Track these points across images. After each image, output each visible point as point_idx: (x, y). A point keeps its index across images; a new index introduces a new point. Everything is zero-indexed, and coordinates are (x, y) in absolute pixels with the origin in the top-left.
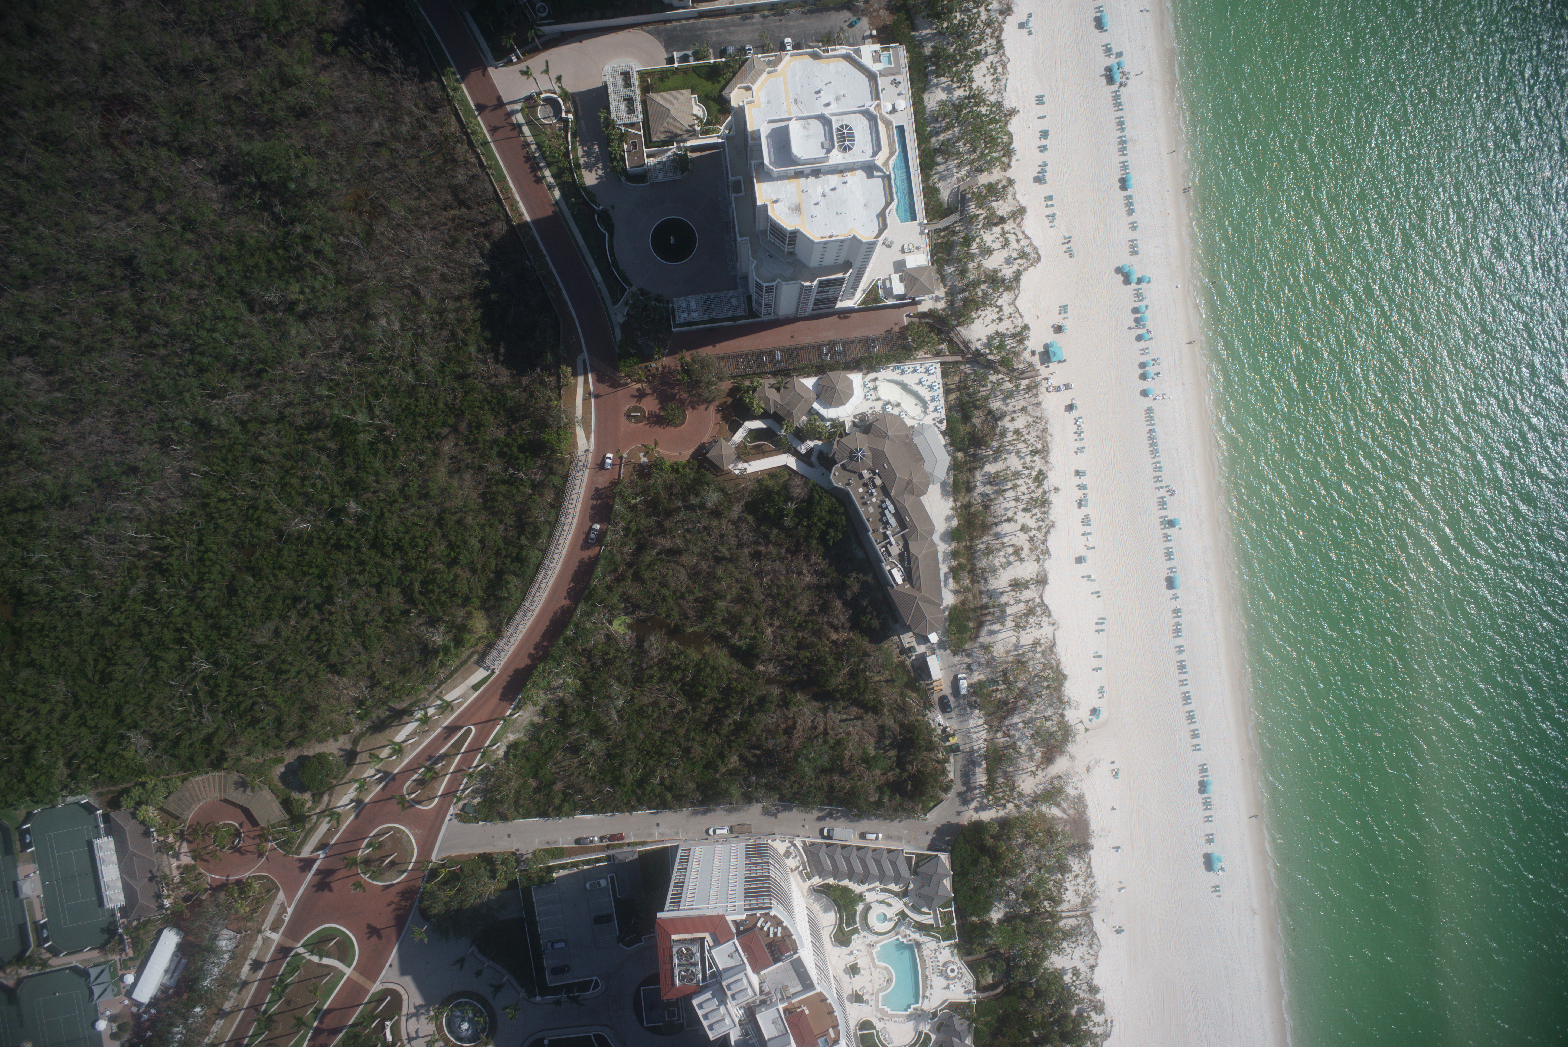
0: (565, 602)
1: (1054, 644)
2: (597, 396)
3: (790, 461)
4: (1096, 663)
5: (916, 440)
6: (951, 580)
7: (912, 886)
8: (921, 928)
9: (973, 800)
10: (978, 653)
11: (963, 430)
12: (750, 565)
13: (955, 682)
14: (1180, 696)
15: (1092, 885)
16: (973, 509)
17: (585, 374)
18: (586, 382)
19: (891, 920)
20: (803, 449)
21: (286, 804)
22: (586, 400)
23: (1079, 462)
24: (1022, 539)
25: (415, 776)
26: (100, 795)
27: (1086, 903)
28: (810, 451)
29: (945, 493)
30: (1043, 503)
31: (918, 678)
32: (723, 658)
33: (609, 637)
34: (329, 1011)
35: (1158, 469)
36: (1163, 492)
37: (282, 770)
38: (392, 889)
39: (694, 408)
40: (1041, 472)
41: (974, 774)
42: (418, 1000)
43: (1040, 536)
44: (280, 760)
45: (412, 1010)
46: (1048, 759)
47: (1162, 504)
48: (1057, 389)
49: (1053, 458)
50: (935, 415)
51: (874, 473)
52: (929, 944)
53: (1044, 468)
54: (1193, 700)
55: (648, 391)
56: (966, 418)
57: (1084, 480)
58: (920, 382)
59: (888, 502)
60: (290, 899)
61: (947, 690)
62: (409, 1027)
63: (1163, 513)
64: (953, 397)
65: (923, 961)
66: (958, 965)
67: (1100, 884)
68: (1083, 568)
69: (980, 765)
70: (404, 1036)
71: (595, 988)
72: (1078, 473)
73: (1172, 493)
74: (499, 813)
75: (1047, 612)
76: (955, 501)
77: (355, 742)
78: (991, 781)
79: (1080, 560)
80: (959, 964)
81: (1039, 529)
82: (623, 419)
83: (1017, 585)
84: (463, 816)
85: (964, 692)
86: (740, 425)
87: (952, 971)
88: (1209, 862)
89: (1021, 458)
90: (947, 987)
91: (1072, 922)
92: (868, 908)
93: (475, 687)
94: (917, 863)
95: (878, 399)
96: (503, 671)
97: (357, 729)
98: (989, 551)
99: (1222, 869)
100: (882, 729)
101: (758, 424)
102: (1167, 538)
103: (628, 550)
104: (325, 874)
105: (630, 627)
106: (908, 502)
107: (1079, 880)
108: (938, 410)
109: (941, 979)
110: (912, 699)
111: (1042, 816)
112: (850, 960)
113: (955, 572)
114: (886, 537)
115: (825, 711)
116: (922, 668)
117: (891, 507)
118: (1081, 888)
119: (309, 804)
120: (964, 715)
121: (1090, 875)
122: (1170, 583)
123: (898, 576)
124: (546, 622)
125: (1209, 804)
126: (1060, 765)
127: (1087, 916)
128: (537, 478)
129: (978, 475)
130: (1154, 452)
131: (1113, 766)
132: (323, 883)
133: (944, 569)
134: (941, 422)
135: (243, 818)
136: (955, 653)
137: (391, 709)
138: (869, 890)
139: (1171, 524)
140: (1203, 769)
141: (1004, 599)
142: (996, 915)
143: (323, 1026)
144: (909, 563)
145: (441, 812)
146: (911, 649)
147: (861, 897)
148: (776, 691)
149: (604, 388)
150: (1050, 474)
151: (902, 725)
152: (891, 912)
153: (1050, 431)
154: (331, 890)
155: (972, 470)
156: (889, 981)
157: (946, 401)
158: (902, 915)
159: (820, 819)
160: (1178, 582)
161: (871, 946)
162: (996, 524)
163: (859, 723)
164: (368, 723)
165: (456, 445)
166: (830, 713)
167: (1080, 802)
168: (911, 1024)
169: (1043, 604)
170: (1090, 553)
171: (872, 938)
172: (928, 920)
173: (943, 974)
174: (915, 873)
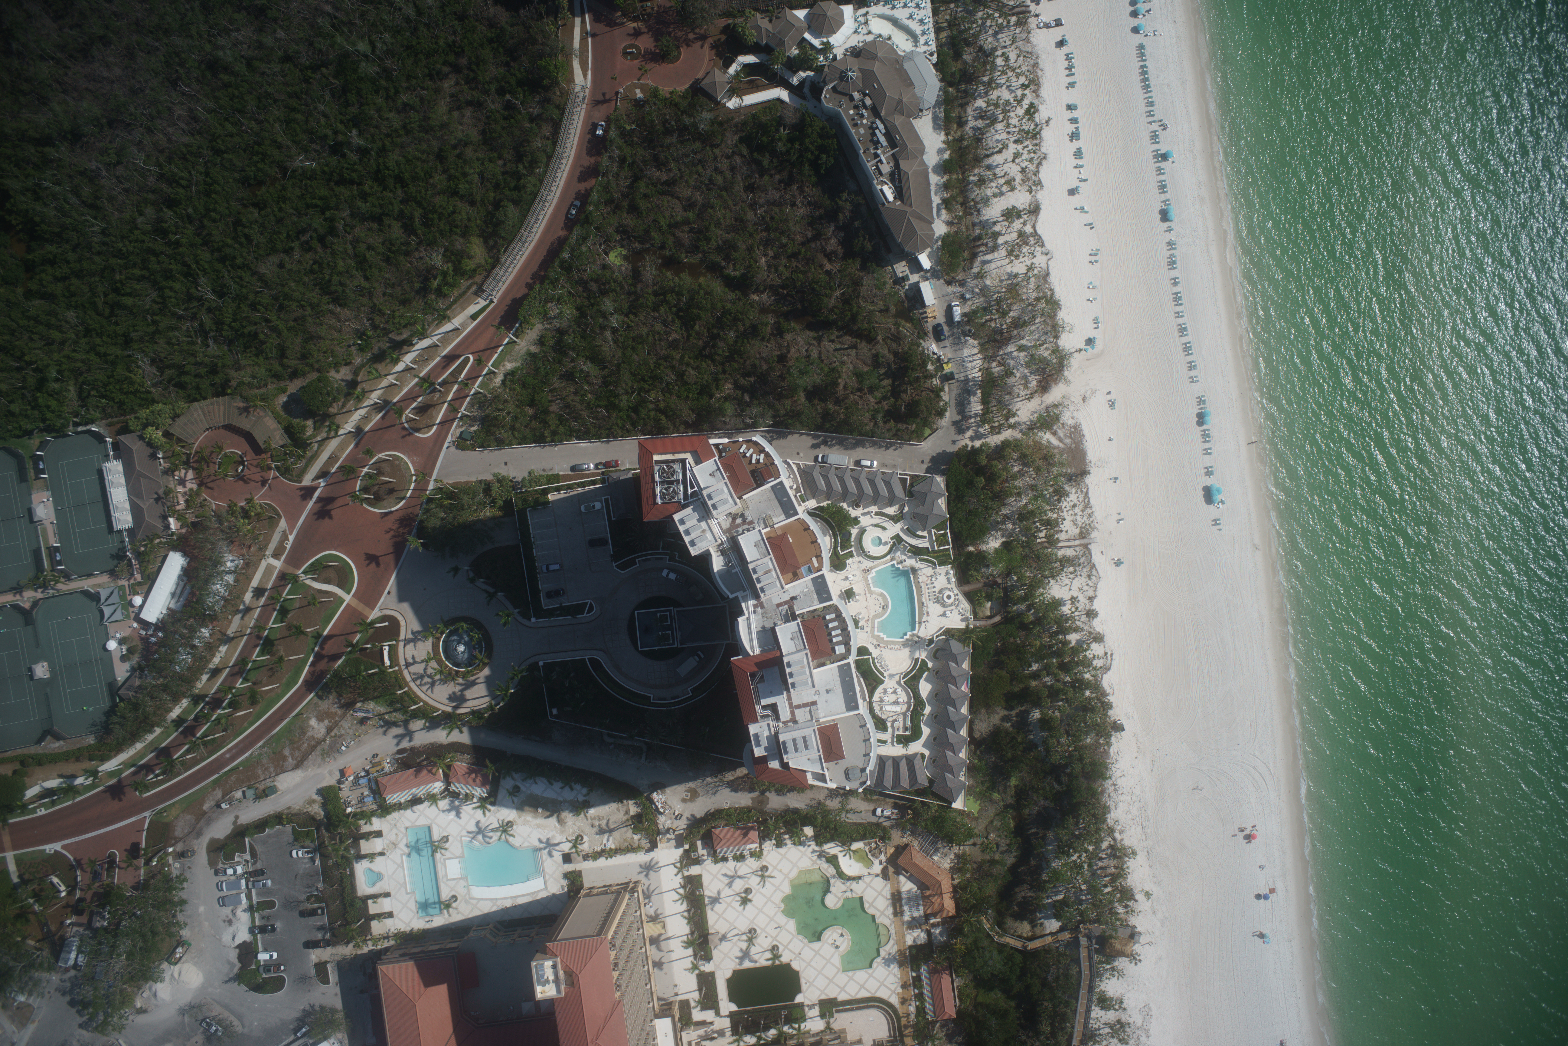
0: (562, 233)
1: (1048, 274)
2: (593, 35)
3: (783, 94)
4: (1090, 294)
5: (907, 66)
6: (944, 212)
7: (906, 509)
8: (916, 552)
9: (968, 428)
10: (971, 282)
11: (955, 67)
12: (744, 196)
13: (949, 310)
14: (1176, 328)
15: (1090, 516)
16: (965, 143)
17: (582, 15)
18: (583, 22)
19: (886, 543)
20: (795, 81)
21: (289, 430)
22: (583, 39)
23: (1071, 97)
24: (1014, 170)
25: (414, 405)
26: (109, 425)
27: (1084, 533)
28: (802, 82)
29: (937, 127)
30: (1035, 135)
31: (912, 308)
32: (717, 287)
33: (604, 267)
34: (329, 637)
35: (1151, 104)
36: (1155, 127)
37: (285, 399)
38: (391, 517)
39: (688, 45)
40: (1032, 105)
41: (969, 403)
42: (417, 627)
43: (1032, 167)
44: (284, 391)
45: (410, 636)
46: (1044, 387)
47: (1154, 137)
48: (1047, 26)
49: (1044, 92)
50: (925, 48)
51: (865, 95)
52: (925, 571)
53: (1035, 102)
54: (1189, 332)
55: (644, 29)
56: (958, 55)
57: (1075, 114)
58: (911, 17)
59: (878, 122)
60: (291, 527)
61: (941, 319)
62: (406, 652)
63: (1156, 147)
64: (943, 35)
65: (919, 588)
66: (954, 592)
67: (1098, 515)
68: (1076, 201)
69: (975, 394)
70: (402, 662)
71: (589, 611)
72: (1070, 107)
73: (1165, 127)
74: (497, 439)
75: (1040, 241)
76: (947, 135)
77: (356, 373)
78: (986, 411)
79: (1072, 192)
80: (956, 591)
81: (1031, 160)
82: (619, 57)
83: (1011, 214)
84: (462, 443)
85: (957, 318)
86: (733, 61)
87: (949, 597)
88: (1209, 495)
89: (1012, 91)
90: (944, 615)
91: (1070, 553)
92: (863, 531)
93: (474, 317)
94: (912, 485)
95: (869, 33)
96: (500, 301)
97: (358, 361)
98: (982, 182)
99: (1222, 502)
100: (876, 357)
101: (750, 59)
102: (1160, 172)
103: (624, 183)
104: (326, 502)
105: (626, 258)
106: (898, 121)
107: (1077, 510)
108: (929, 43)
109: (937, 606)
110: (906, 328)
111: (1038, 445)
112: (846, 586)
113: (946, 203)
114: (876, 156)
115: (819, 340)
116: (916, 297)
117: (881, 126)
118: (1079, 518)
119: (309, 432)
120: (958, 343)
121: (1087, 505)
122: (1165, 216)
123: (889, 192)
124: (543, 253)
125: (1208, 436)
126: (1055, 394)
127: (1086, 546)
128: (536, 111)
129: (970, 111)
130: (1146, 87)
131: (1109, 397)
132: (323, 511)
133: (936, 200)
134: (931, 54)
135: (246, 447)
136: (949, 283)
137: (391, 341)
138: (863, 514)
139: (1164, 157)
140: (1201, 401)
141: (997, 228)
142: (993, 543)
143: (324, 652)
144: (900, 181)
145: (439, 439)
146: (905, 279)
147: (856, 521)
148: (771, 319)
149: (601, 28)
150: (1041, 108)
151: (896, 354)
152: (886, 536)
153: (1041, 65)
154: (331, 517)
155: (963, 106)
156: (885, 608)
157: (937, 38)
158: (898, 539)
159: (814, 446)
160: (1173, 214)
161: (867, 571)
162: (988, 156)
163: (853, 352)
164: (369, 355)
165: (457, 84)
166: (825, 343)
167: (1076, 431)
168: (906, 651)
169: (1035, 234)
170: (1082, 184)
171: (867, 564)
172: (924, 544)
173: (939, 600)
174: (910, 493)
